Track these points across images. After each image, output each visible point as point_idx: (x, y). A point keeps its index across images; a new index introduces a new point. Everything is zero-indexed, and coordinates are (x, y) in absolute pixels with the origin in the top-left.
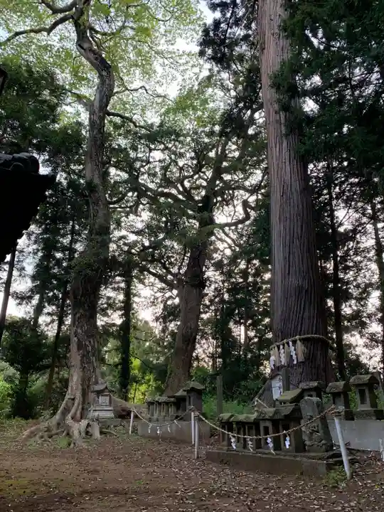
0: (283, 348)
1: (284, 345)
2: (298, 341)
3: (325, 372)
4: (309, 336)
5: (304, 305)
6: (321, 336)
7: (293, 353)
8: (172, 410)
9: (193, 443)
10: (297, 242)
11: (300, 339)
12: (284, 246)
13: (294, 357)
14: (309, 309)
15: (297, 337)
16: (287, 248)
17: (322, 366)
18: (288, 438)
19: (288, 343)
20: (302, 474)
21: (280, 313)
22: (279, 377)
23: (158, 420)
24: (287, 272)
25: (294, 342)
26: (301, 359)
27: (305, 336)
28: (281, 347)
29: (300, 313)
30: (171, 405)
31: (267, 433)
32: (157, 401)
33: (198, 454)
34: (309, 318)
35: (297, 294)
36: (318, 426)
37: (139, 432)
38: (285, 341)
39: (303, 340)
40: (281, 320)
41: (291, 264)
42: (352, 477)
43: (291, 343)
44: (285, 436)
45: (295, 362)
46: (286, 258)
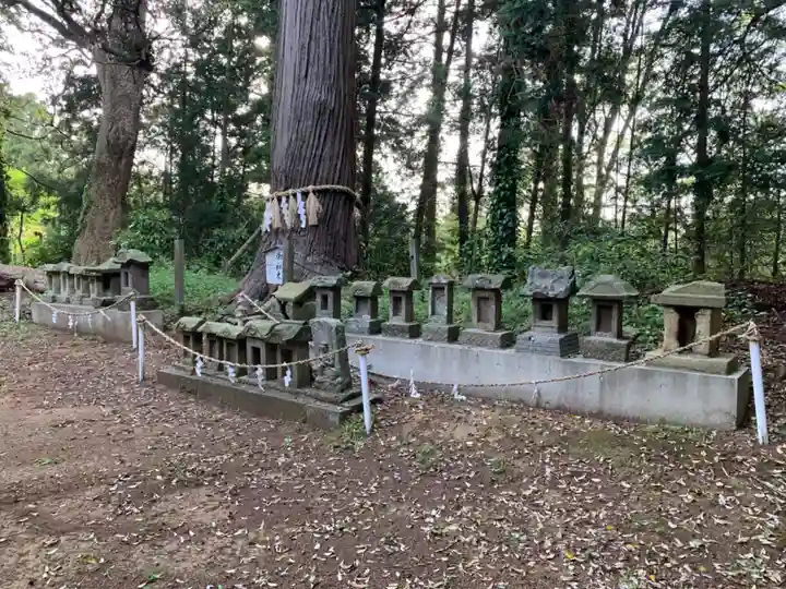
0: (287, 202)
1: (288, 197)
2: (311, 195)
3: (345, 241)
4: (328, 186)
5: (326, 136)
6: (345, 188)
7: (302, 212)
8: (95, 288)
9: (135, 346)
10: (324, 18)
11: (314, 192)
12: (303, 22)
13: (303, 218)
14: (333, 143)
15: (311, 187)
16: (308, 26)
17: (342, 232)
18: (288, 373)
19: (295, 195)
20: (304, 422)
21: (286, 144)
22: (277, 251)
23: (68, 301)
24: (303, 73)
25: (305, 195)
26: (313, 221)
27: (323, 187)
28: (284, 199)
29: (317, 148)
30: (93, 281)
31: (257, 360)
32: (65, 272)
33: (144, 373)
34: (331, 160)
35: (316, 116)
36: (334, 359)
37: (35, 317)
38: (290, 191)
39: (319, 193)
40: (287, 157)
41: (311, 60)
42: (372, 431)
43: (299, 196)
44: (285, 369)
45: (303, 226)
46: (303, 46)
